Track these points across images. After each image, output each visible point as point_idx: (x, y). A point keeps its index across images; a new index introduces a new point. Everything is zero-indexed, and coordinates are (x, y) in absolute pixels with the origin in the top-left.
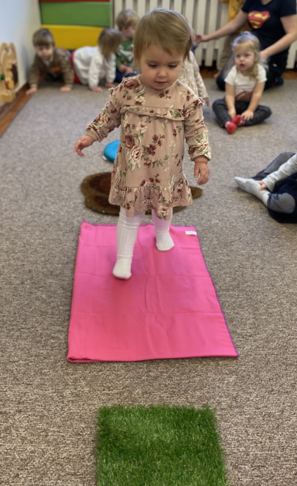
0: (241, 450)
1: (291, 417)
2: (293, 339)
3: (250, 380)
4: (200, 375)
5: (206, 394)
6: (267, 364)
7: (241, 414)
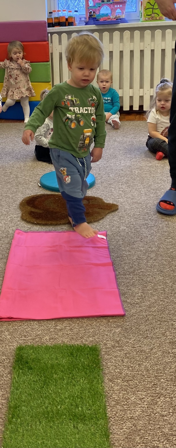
0: (116, 371)
1: (157, 353)
2: (170, 305)
3: (131, 330)
4: (94, 328)
5: (96, 339)
6: (146, 321)
7: (120, 351)
